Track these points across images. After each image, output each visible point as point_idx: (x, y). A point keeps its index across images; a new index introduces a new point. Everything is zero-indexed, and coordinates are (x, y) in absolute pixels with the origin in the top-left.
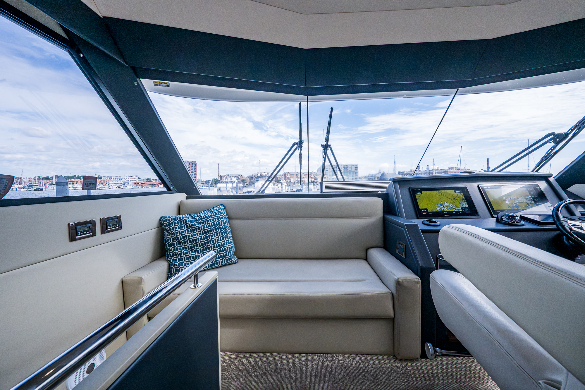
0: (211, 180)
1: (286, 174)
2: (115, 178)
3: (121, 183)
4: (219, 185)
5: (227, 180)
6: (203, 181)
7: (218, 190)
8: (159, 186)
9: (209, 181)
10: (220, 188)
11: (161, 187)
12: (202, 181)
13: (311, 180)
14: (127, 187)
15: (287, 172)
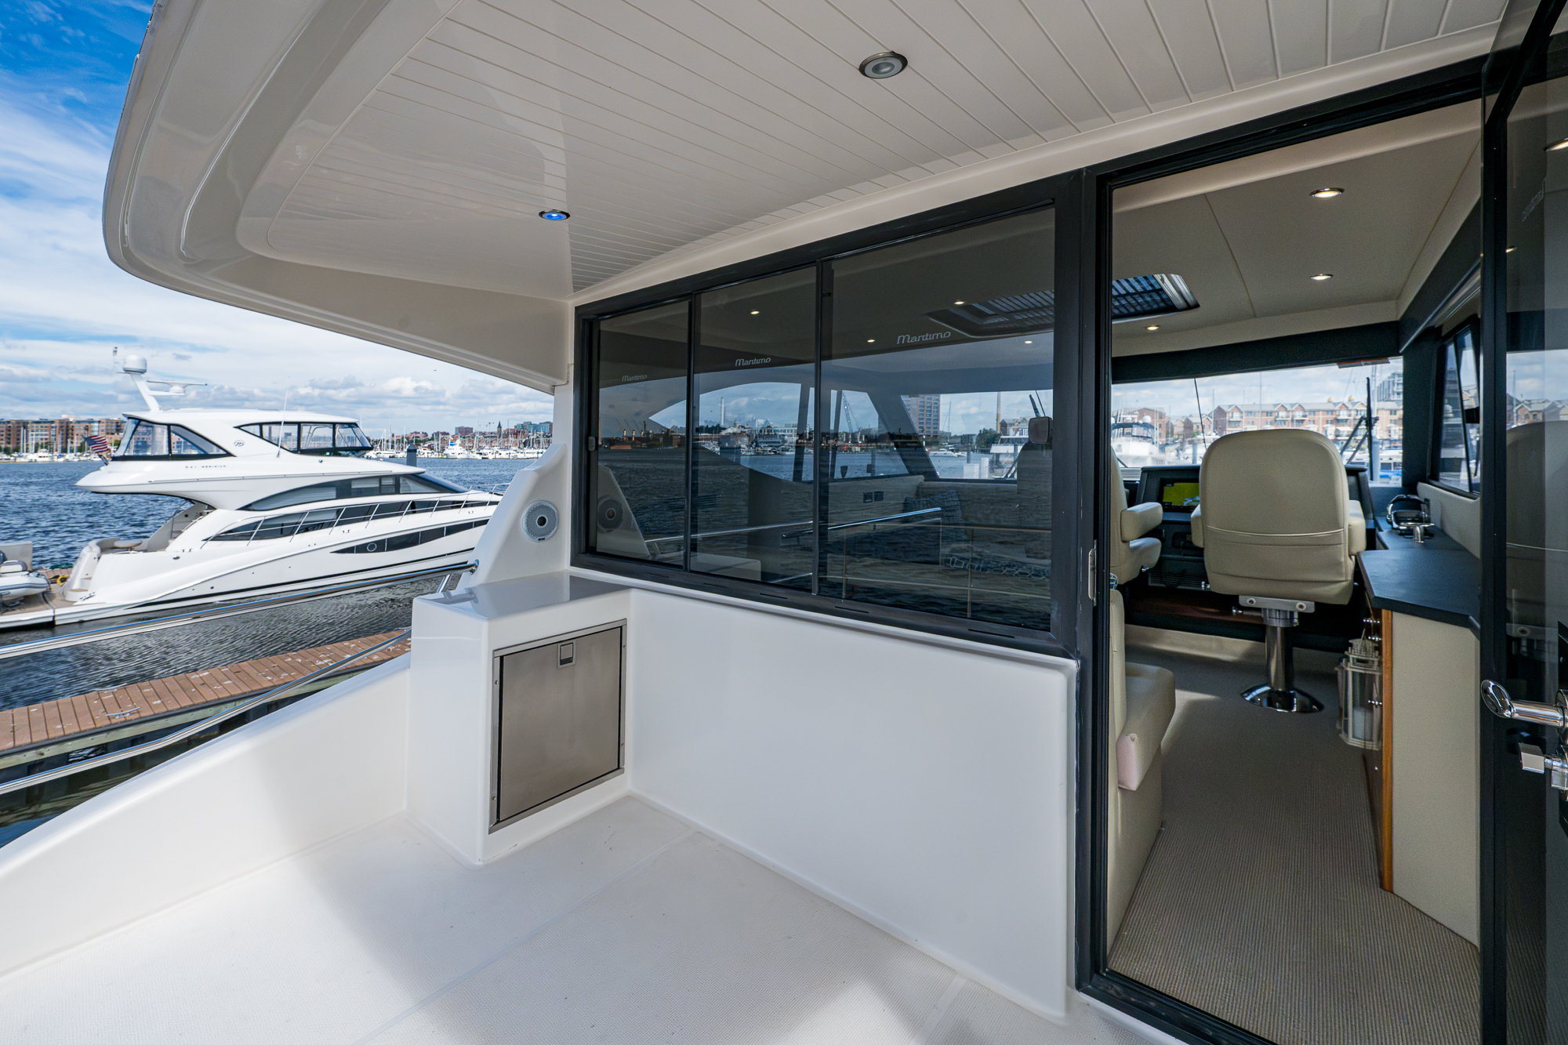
0: (977, 433)
1: (1226, 409)
2: (768, 431)
3: (779, 442)
4: (996, 449)
5: (1017, 436)
6: (956, 437)
7: (991, 462)
8: (850, 449)
9: (972, 435)
10: (998, 455)
11: (856, 452)
12: (952, 435)
13: (1337, 430)
14: (788, 451)
15: (1230, 406)
